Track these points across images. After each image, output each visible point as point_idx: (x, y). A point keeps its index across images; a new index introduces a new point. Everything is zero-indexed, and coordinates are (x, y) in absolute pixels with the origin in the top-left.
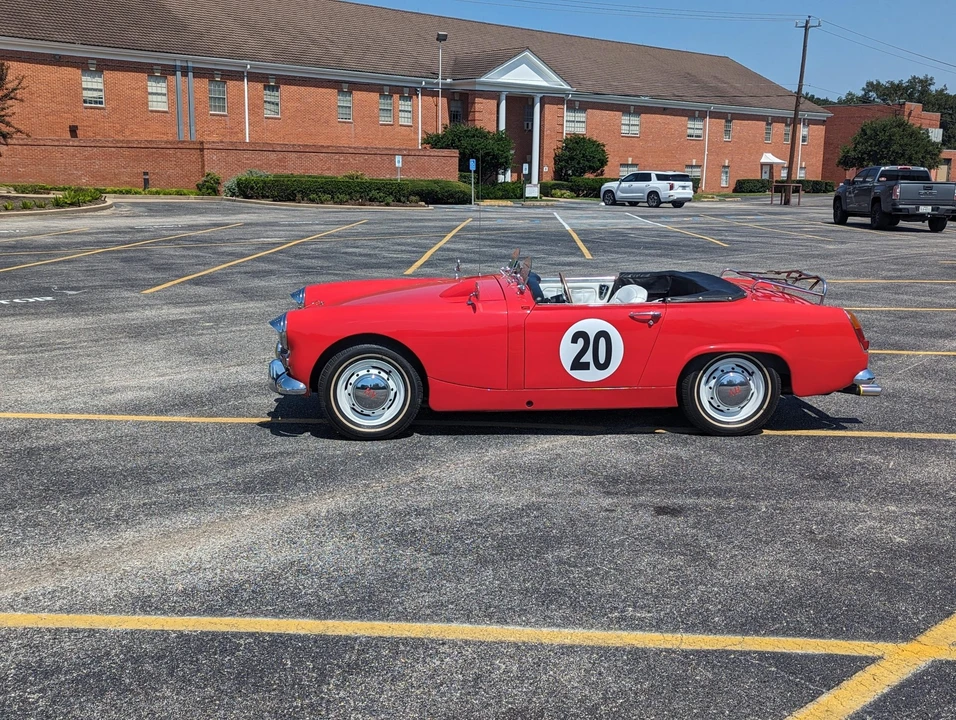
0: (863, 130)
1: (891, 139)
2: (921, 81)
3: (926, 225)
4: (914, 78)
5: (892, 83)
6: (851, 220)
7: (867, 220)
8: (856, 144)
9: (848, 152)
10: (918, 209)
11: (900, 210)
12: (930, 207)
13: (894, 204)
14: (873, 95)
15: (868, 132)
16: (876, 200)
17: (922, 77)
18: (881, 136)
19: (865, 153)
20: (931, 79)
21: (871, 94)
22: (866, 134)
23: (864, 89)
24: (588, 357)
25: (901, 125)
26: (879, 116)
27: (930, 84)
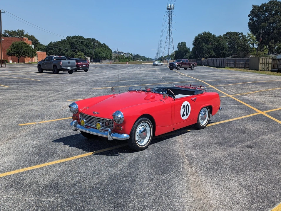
0: (13, 45)
1: (22, 48)
2: (21, 31)
3: (67, 72)
4: (19, 30)
5: (12, 31)
6: (44, 71)
7: (51, 72)
8: (12, 49)
9: (10, 51)
10: (67, 68)
11: (63, 68)
12: (70, 67)
13: (62, 67)
14: (7, 34)
15: (15, 45)
16: (55, 66)
17: (21, 30)
18: (19, 47)
19: (15, 51)
20: (24, 31)
21: (6, 34)
22: (14, 46)
23: (4, 32)
24: (185, 113)
25: (24, 43)
26: (16, 40)
27: (24, 32)
